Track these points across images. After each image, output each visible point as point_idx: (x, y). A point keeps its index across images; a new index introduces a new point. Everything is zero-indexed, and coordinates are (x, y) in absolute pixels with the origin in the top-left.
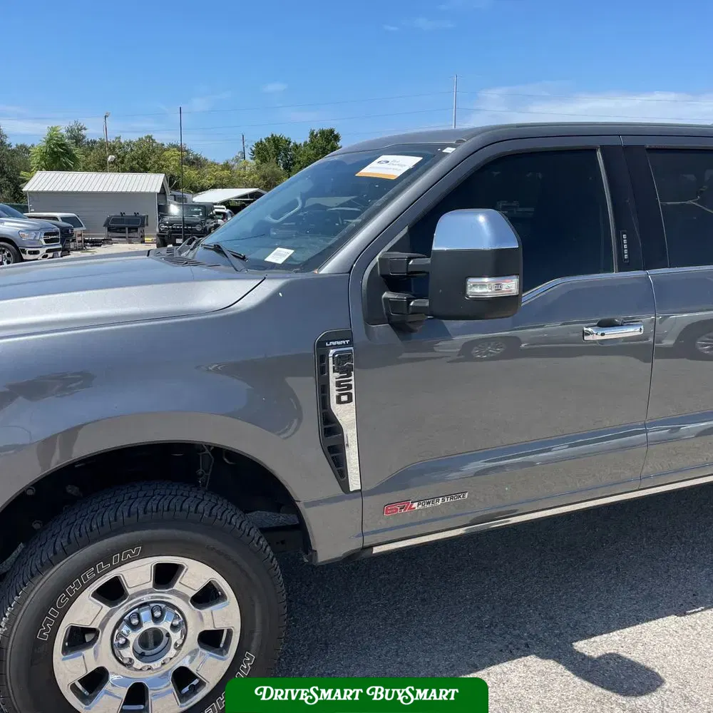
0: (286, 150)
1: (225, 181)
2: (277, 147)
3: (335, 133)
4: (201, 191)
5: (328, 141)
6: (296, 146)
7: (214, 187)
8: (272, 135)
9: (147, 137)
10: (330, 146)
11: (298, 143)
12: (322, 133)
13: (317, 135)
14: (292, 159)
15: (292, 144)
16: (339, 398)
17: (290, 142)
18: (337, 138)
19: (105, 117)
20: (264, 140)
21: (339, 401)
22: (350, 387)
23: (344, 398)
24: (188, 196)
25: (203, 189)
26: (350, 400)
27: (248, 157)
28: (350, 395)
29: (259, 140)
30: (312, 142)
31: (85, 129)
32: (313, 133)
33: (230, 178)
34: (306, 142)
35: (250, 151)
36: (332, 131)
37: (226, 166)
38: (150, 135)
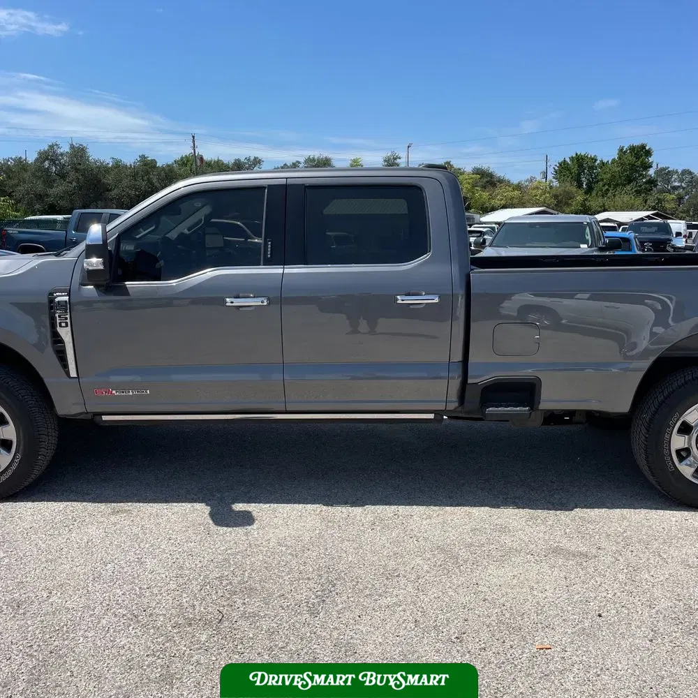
0: (592, 168)
1: (515, 201)
2: (580, 166)
3: (647, 148)
4: (491, 211)
5: (638, 157)
6: (603, 164)
7: (504, 207)
8: (577, 154)
9: (446, 163)
10: (639, 162)
11: (605, 161)
12: (632, 149)
13: (626, 151)
14: (595, 178)
15: (598, 162)
16: (60, 323)
17: (596, 160)
18: (648, 153)
19: (408, 147)
20: (568, 160)
21: (60, 326)
22: (66, 319)
23: (63, 324)
24: (477, 216)
25: (493, 209)
26: (67, 326)
27: (550, 177)
28: (67, 323)
29: (561, 160)
30: (620, 158)
31: (400, 158)
32: (622, 149)
33: (521, 199)
34: (614, 160)
35: (553, 171)
36: (643, 147)
37: (518, 187)
38: (449, 160)
